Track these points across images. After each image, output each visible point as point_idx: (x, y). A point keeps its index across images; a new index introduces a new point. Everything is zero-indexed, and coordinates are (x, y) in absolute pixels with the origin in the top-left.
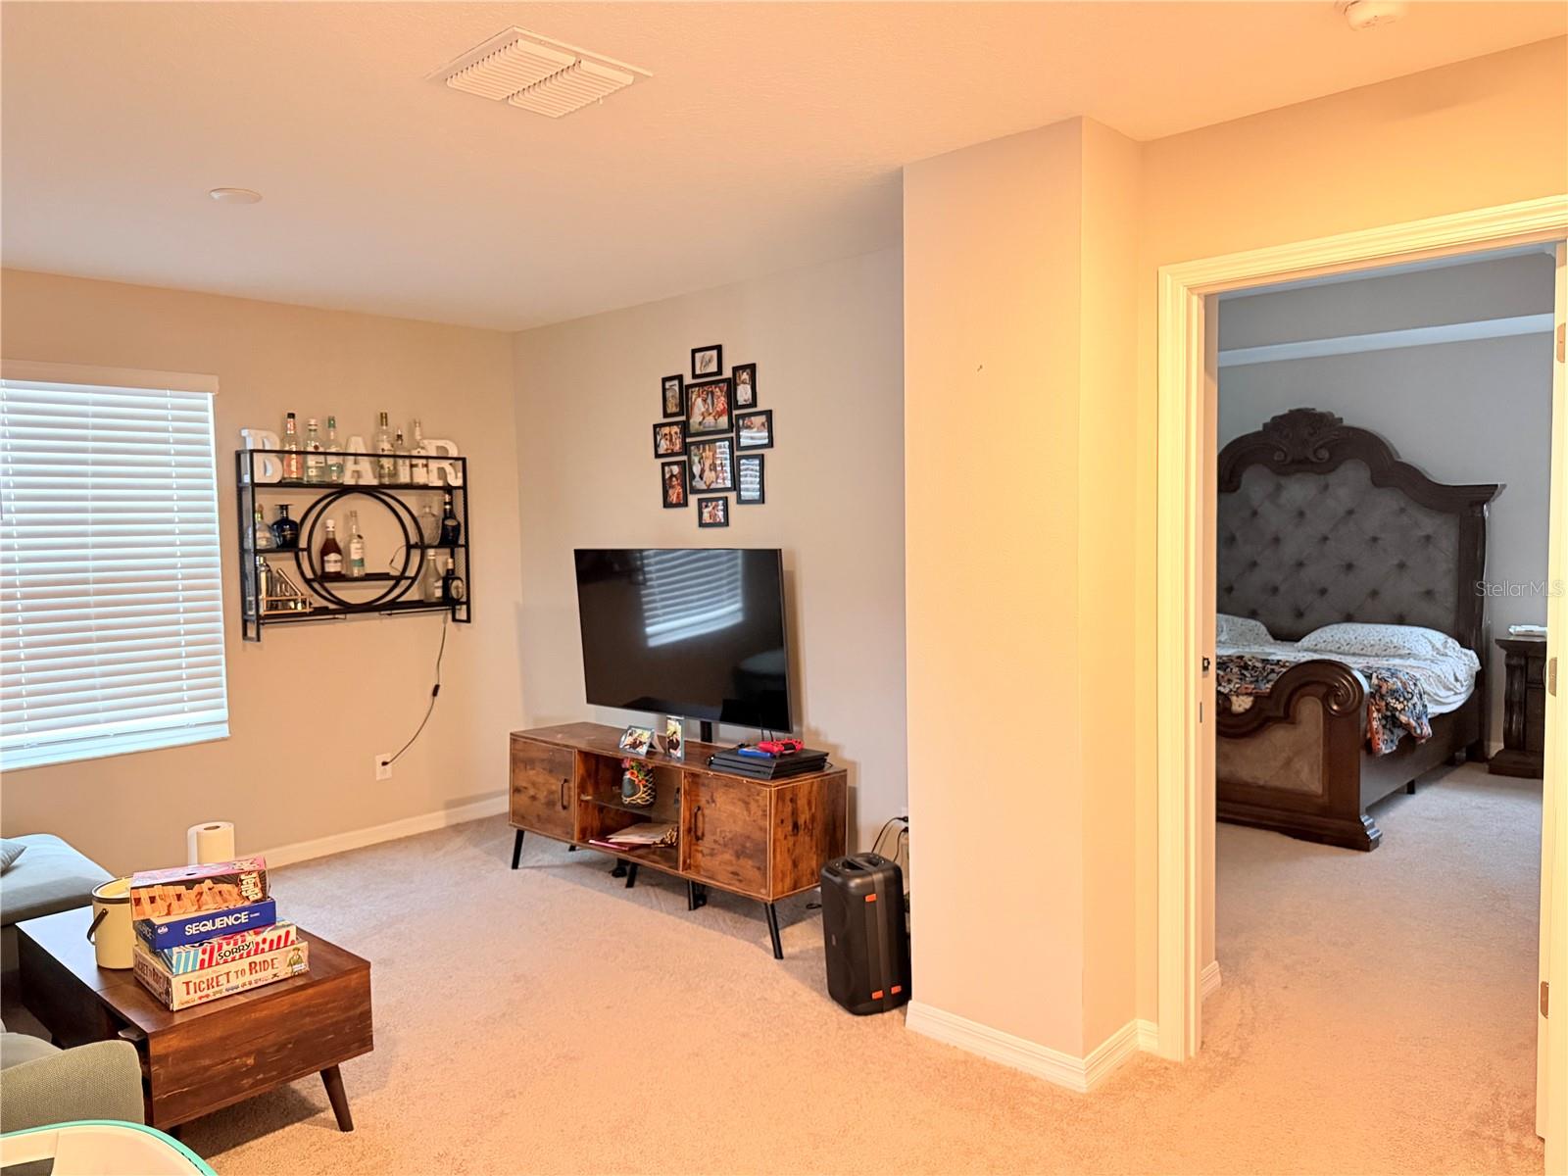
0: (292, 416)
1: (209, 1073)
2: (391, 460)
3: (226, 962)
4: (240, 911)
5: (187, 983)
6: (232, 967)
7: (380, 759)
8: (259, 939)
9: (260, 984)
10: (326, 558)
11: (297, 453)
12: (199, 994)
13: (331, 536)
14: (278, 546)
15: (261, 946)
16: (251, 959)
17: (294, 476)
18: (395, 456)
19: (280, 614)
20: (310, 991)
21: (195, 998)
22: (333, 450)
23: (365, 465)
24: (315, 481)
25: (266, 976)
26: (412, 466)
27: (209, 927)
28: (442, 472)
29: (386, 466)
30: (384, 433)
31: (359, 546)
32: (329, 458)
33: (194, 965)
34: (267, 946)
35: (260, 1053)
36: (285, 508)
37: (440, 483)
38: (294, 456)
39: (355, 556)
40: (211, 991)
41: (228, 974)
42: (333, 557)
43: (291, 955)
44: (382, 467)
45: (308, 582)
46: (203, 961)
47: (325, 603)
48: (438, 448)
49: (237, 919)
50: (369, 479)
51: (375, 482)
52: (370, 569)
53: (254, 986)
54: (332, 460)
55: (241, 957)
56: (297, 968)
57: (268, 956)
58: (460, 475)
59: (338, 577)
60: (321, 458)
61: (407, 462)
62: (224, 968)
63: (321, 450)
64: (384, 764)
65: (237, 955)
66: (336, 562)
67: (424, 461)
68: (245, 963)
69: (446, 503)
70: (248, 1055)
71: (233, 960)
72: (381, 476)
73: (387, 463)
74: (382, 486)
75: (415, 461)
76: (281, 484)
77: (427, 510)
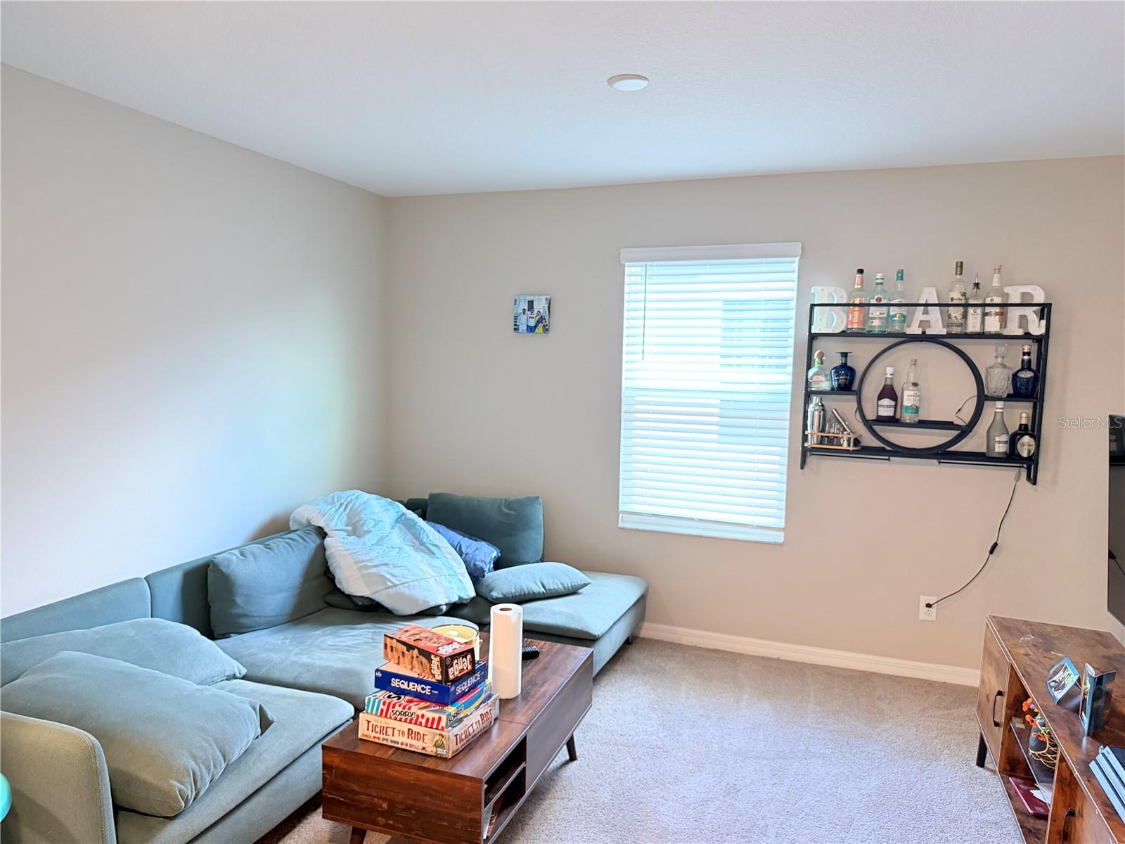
0: (861, 271)
1: (357, 797)
2: (961, 309)
3: (396, 719)
4: (426, 683)
5: (369, 722)
6: (398, 725)
7: (925, 600)
8: (420, 713)
9: (412, 749)
10: (880, 403)
11: (860, 305)
12: (374, 734)
13: (888, 382)
14: (833, 389)
15: (420, 719)
16: (411, 726)
17: (855, 326)
18: (966, 305)
19: (827, 447)
20: (431, 776)
21: (371, 735)
22: (896, 302)
23: (935, 314)
24: (876, 331)
25: (417, 745)
26: (985, 314)
27: (405, 686)
28: (1023, 319)
29: (953, 315)
30: (959, 281)
31: (912, 393)
32: (892, 308)
33: (377, 711)
34: (424, 721)
35: (391, 803)
36: (845, 355)
37: (1020, 332)
38: (857, 308)
39: (907, 402)
40: (381, 736)
41: (394, 729)
42: (886, 402)
43: (437, 737)
44: (949, 316)
45: (866, 422)
46: (382, 710)
47: (881, 445)
48: (1023, 294)
49: (423, 689)
50: (937, 328)
51: (944, 332)
52: (925, 415)
53: (408, 748)
54: (893, 310)
55: (406, 721)
56: (440, 751)
57: (422, 730)
58: (1044, 322)
59: (893, 421)
60: (885, 309)
61: (979, 310)
62: (392, 723)
63: (883, 301)
64: (929, 606)
65: (404, 718)
66: (888, 407)
67: (997, 309)
68: (405, 727)
69: (1024, 354)
70: (384, 800)
71: (400, 720)
72: (948, 325)
73: (956, 313)
74: (950, 336)
75: (988, 309)
76: (843, 334)
77: (999, 360)
